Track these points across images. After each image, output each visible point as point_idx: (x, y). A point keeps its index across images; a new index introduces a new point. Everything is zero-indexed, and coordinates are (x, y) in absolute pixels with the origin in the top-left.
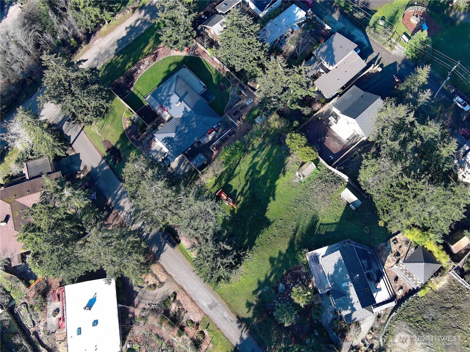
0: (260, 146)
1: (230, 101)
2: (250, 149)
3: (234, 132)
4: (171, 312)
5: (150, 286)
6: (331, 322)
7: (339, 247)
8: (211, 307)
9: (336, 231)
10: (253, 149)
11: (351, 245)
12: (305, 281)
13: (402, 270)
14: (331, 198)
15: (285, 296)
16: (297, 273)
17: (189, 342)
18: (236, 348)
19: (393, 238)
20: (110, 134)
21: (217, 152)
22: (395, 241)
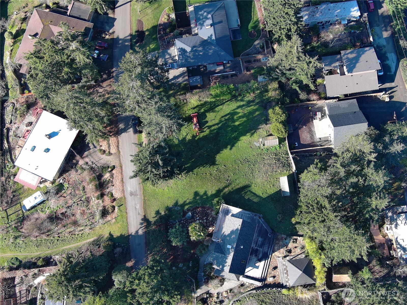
1: (251, 50)
2: (240, 98)
3: (235, 76)
4: (103, 179)
5: (101, 150)
6: (207, 264)
7: (249, 216)
8: (132, 194)
9: (257, 203)
10: (242, 100)
11: (260, 220)
12: (209, 222)
13: (284, 265)
14: (272, 175)
15: (187, 223)
16: (207, 213)
17: (101, 208)
18: (129, 236)
19: (295, 237)
20: (147, 17)
22: (295, 241)
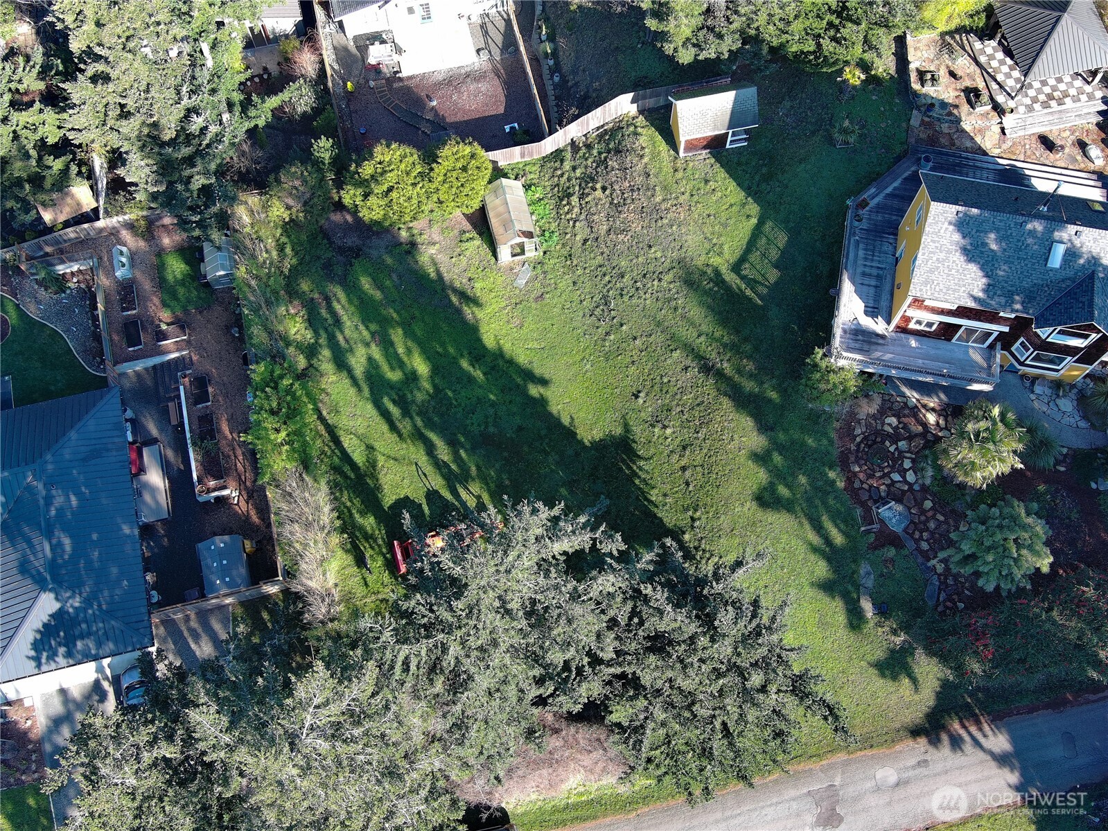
0: (313, 321)
1: (67, 331)
2: (302, 362)
3: (201, 383)
8: (831, 817)
9: (794, 234)
10: (311, 351)
11: (873, 203)
12: (905, 427)
13: (1030, 109)
14: (665, 188)
15: (925, 523)
16: (865, 438)
19: (913, 76)
21: (232, 484)
22: (929, 76)
